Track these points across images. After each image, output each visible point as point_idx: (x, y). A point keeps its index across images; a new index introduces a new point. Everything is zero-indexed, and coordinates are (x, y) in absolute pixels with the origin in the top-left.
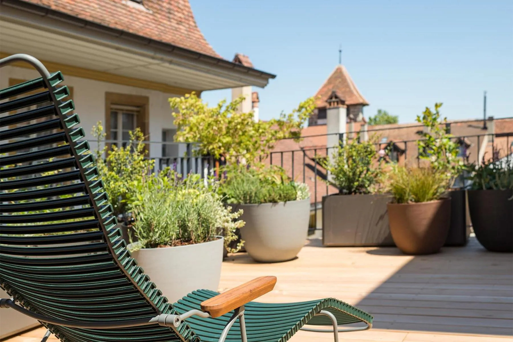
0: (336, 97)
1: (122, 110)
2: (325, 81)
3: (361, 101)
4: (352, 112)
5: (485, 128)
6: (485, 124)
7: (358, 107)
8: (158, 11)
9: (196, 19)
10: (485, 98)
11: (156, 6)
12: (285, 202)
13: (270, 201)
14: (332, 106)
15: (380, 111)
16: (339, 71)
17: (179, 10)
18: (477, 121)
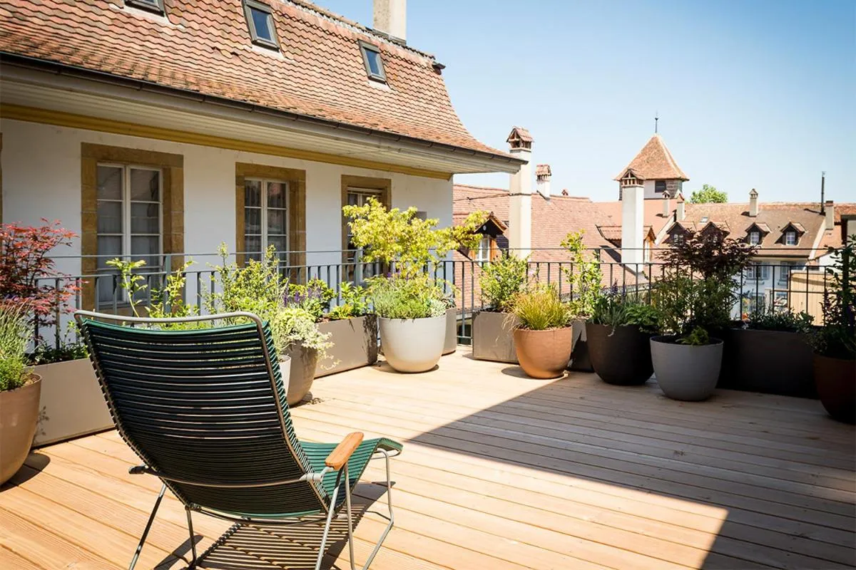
0: (632, 176)
1: (362, 192)
2: (639, 151)
3: (679, 176)
4: (669, 187)
5: (823, 213)
6: (823, 210)
7: (675, 182)
8: (405, 91)
9: (450, 98)
10: (823, 178)
11: (403, 85)
12: (414, 318)
13: (400, 317)
14: (628, 185)
15: (705, 187)
16: (654, 141)
17: (430, 89)
18: (813, 205)
